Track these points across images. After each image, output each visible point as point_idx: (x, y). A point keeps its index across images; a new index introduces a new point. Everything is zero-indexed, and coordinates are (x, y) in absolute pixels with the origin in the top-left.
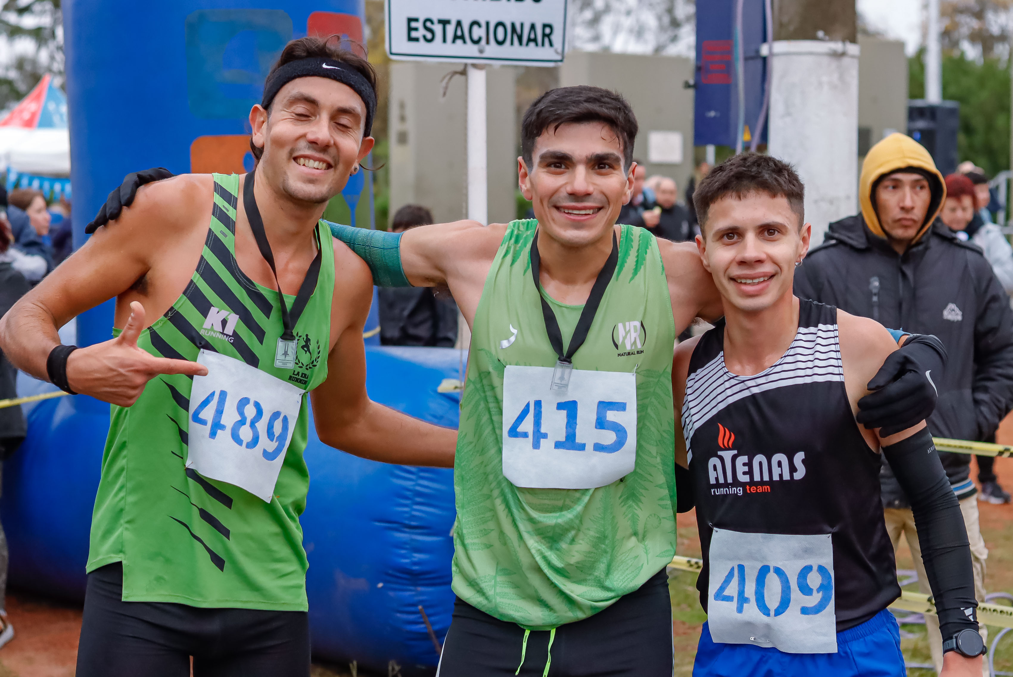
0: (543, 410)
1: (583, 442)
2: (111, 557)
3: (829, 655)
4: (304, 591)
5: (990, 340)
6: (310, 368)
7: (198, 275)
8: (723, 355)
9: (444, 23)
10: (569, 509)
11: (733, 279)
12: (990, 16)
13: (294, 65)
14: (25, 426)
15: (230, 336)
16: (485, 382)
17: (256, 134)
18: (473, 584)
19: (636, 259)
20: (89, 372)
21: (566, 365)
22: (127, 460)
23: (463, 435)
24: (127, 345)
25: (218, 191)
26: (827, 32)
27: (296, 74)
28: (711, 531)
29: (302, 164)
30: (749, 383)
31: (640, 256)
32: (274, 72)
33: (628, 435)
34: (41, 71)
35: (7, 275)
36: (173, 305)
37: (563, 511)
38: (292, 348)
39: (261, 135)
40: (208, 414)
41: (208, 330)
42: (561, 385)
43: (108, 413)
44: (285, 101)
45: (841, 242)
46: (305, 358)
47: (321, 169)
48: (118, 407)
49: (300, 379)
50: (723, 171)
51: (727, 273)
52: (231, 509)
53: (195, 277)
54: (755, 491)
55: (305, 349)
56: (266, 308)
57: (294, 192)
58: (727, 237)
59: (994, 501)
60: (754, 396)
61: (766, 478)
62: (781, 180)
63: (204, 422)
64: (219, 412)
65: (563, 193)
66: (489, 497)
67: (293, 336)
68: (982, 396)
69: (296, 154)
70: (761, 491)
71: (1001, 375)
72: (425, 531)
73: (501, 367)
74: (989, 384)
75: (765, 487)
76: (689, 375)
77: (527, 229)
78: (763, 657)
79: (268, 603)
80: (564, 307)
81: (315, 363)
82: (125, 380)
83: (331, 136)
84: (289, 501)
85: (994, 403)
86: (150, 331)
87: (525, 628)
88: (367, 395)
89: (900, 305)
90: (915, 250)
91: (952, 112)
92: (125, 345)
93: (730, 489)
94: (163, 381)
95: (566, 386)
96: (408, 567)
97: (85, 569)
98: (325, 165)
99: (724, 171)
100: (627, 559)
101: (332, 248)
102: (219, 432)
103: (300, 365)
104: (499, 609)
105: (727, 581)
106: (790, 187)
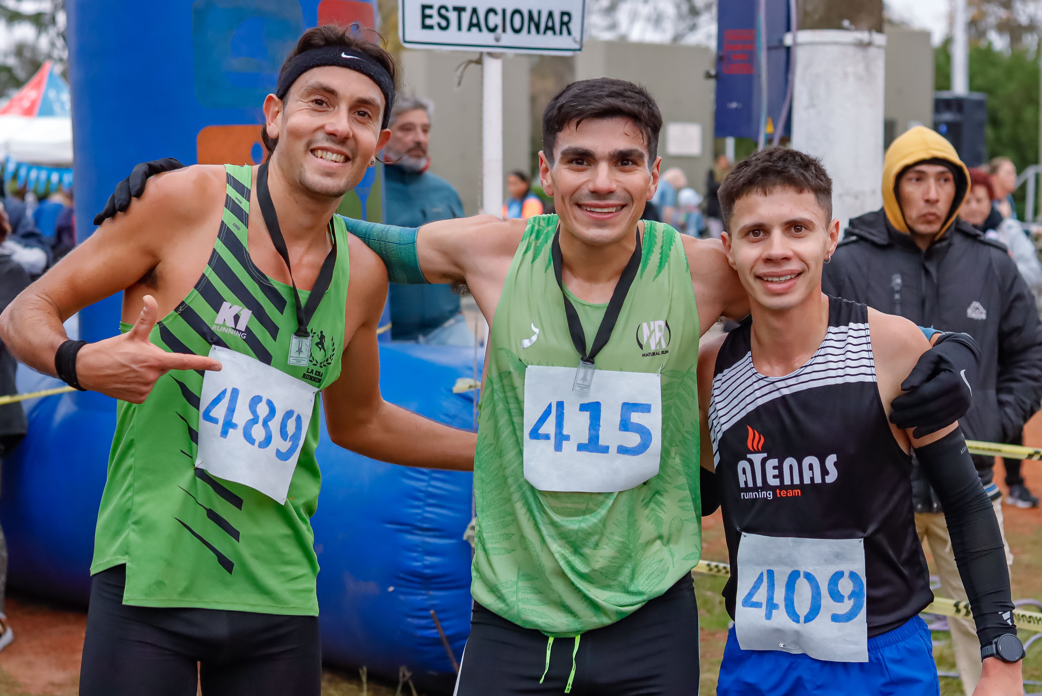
0: (565, 411)
1: (606, 445)
2: (118, 559)
3: (861, 664)
4: (314, 595)
5: (1015, 339)
6: (324, 366)
7: (210, 269)
8: (750, 355)
9: (460, 10)
10: (592, 513)
11: (759, 277)
12: (1018, 6)
13: (312, 54)
14: (26, 423)
15: (242, 332)
16: (506, 382)
17: (270, 125)
18: (493, 589)
19: (660, 256)
20: (100, 369)
21: (589, 365)
22: (135, 460)
23: (483, 437)
24: (139, 340)
25: (231, 182)
26: (852, 22)
27: (315, 64)
28: (740, 535)
29: (319, 156)
30: (779, 385)
31: (664, 253)
32: (290, 60)
33: (653, 437)
34: (41, 58)
35: (7, 268)
36: (183, 300)
37: (586, 515)
38: (307, 345)
39: (276, 126)
40: (219, 412)
41: (220, 326)
42: (584, 386)
43: (113, 410)
44: (302, 91)
45: (861, 239)
46: (319, 356)
47: (339, 162)
48: (126, 403)
49: (314, 377)
50: (748, 166)
51: (753, 270)
52: (240, 509)
53: (207, 271)
54: (785, 495)
55: (320, 346)
56: (280, 303)
57: (311, 185)
58: (753, 233)
59: (1022, 504)
60: (784, 397)
61: (797, 481)
62: (808, 175)
63: (215, 421)
64: (231, 410)
65: (585, 191)
66: (508, 500)
67: (307, 332)
68: (1006, 397)
69: (314, 146)
70: (791, 495)
71: (1025, 376)
72: (437, 533)
73: (522, 367)
74: (1014, 385)
75: (795, 490)
76: (715, 376)
77: (548, 225)
78: (792, 663)
79: (277, 607)
80: (587, 305)
81: (329, 361)
82: (137, 377)
83: (351, 128)
84: (300, 502)
85: (1019, 405)
86: (159, 326)
87: (548, 635)
88: (381, 394)
89: (923, 303)
90: (938, 246)
91: (979, 104)
92: (137, 340)
93: (760, 493)
94: (173, 377)
95: (588, 387)
96: (420, 570)
97: (90, 571)
98: (343, 158)
99: (750, 166)
100: (653, 562)
101: (347, 243)
102: (231, 430)
103: (314, 362)
104: (522, 616)
105: (756, 587)
106: (817, 182)
